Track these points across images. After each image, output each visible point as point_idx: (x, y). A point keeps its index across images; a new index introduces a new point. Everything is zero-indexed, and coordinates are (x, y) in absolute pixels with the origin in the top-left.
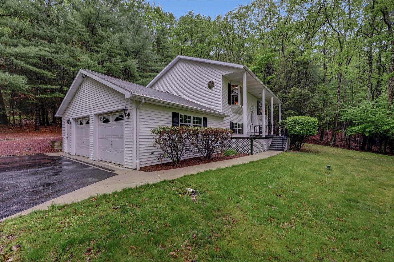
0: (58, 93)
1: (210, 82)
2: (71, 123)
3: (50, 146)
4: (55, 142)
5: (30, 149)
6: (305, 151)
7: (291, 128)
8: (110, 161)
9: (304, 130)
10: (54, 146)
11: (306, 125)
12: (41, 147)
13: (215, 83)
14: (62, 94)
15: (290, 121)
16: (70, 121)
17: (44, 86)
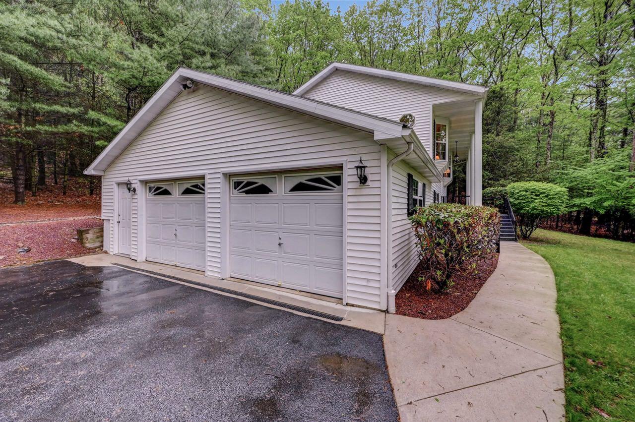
0: (77, 123)
1: (405, 116)
2: (134, 190)
3: (73, 240)
4: (87, 232)
5: (29, 251)
6: (538, 240)
7: (524, 203)
8: (276, 283)
9: (548, 205)
10: (85, 241)
11: (553, 198)
12: (53, 244)
13: (416, 119)
14: (85, 125)
15: (521, 191)
16: (133, 186)
17: (44, 106)
